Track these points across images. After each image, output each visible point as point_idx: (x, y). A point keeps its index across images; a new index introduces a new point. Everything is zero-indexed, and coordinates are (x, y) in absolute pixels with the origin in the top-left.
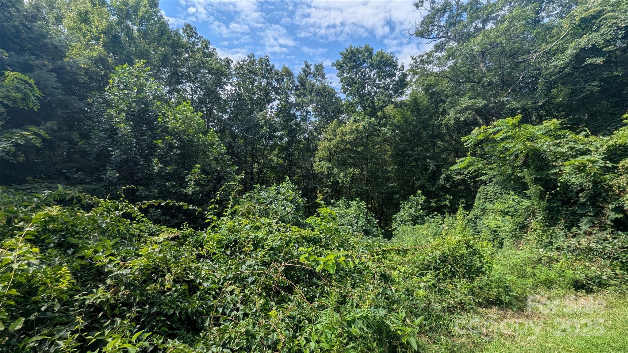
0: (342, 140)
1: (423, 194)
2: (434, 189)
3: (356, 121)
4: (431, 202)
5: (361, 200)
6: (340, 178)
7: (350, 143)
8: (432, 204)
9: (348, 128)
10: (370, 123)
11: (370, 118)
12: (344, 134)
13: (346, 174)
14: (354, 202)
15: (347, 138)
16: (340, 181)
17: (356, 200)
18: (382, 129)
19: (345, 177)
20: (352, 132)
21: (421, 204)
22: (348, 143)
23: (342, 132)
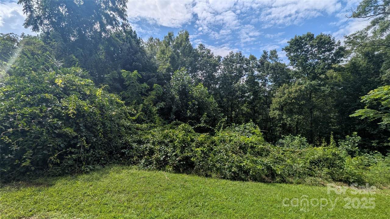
0: (289, 97)
1: (358, 135)
2: (375, 132)
3: (299, 84)
4: (373, 143)
5: (302, 136)
6: (287, 121)
7: (295, 98)
8: (373, 144)
9: (293, 89)
10: (311, 84)
11: (311, 81)
12: (290, 93)
13: (292, 119)
14: (296, 137)
15: (292, 96)
16: (288, 123)
17: (298, 136)
18: (322, 88)
19: (291, 121)
20: (296, 91)
21: (357, 143)
22: (293, 99)
23: (289, 92)
